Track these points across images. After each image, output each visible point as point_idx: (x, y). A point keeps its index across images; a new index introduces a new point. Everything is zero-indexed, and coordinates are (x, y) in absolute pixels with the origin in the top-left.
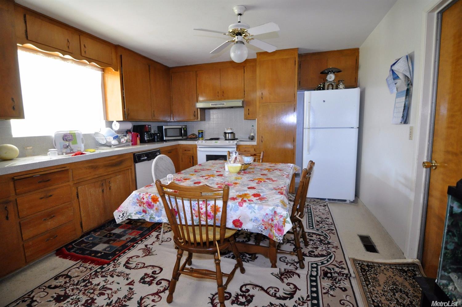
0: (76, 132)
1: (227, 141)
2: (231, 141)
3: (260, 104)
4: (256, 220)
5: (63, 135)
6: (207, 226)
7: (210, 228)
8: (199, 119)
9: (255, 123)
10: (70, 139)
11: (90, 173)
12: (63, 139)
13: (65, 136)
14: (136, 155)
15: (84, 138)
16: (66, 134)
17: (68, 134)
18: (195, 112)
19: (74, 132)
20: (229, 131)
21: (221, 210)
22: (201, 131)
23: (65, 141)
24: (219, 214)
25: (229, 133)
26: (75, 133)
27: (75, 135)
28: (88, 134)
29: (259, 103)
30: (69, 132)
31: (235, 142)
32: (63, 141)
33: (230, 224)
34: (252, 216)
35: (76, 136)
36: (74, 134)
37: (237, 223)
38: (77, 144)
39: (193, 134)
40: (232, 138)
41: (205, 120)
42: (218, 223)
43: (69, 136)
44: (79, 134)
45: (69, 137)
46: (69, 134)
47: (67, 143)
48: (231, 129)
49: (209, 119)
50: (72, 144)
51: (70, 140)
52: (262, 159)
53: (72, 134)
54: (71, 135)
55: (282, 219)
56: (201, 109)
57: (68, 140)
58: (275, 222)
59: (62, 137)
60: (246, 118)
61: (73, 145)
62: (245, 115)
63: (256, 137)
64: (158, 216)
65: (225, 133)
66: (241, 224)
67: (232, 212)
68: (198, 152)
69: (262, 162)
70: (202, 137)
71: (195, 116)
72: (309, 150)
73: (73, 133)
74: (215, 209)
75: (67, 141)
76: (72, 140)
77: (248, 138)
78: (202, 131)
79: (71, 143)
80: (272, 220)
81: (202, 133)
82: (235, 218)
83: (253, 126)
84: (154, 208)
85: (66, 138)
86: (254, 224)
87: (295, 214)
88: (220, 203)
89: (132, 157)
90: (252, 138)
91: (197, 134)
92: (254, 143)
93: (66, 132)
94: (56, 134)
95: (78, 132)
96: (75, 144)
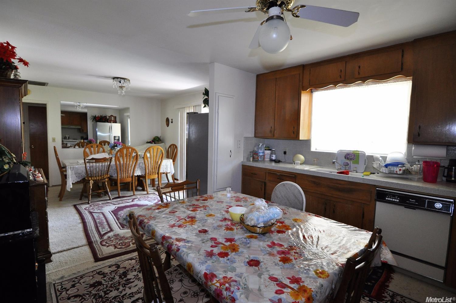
0: (360, 152)
5: (346, 153)
10: (352, 159)
12: (345, 158)
13: (347, 155)
15: (367, 159)
17: (351, 153)
23: (346, 159)
26: (359, 153)
27: (359, 156)
30: (352, 152)
32: (345, 159)
36: (358, 154)
38: (358, 164)
43: (352, 155)
44: (364, 154)
45: (351, 157)
46: (352, 153)
47: (348, 161)
50: (353, 163)
51: (351, 159)
54: (354, 155)
59: (345, 155)
73: (357, 153)
75: (348, 159)
76: (353, 159)
79: (351, 162)
85: (348, 156)
89: (374, 191)
93: (349, 152)
94: (340, 152)
95: (362, 153)
96: (356, 164)
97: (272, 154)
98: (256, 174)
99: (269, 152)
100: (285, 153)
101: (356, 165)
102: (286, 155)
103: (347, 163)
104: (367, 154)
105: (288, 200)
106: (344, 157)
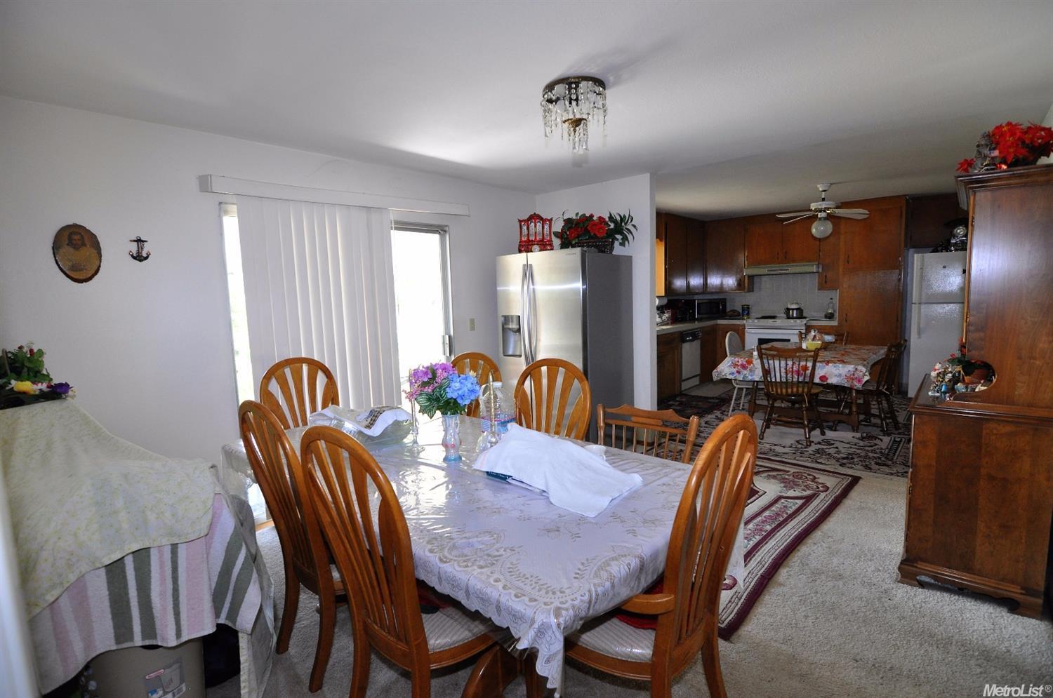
1: (792, 321)
2: (798, 321)
4: (840, 375)
6: (798, 382)
7: (800, 385)
8: (746, 290)
9: (836, 295)
14: (684, 334)
18: (740, 280)
20: (794, 306)
21: (810, 369)
22: (746, 307)
24: (808, 372)
25: (793, 309)
29: (844, 269)
31: (804, 321)
33: (817, 380)
34: (837, 372)
37: (823, 378)
39: (734, 311)
40: (799, 316)
41: (753, 291)
42: (807, 380)
48: (795, 303)
49: (760, 289)
52: (846, 340)
55: (861, 373)
56: (749, 277)
58: (856, 376)
60: (821, 288)
62: (820, 284)
63: (837, 315)
64: (751, 376)
65: (788, 309)
66: (827, 379)
67: (819, 370)
68: (746, 334)
69: (846, 344)
70: (748, 314)
71: (740, 286)
72: (919, 333)
74: (805, 368)
77: (824, 316)
78: (748, 306)
80: (854, 375)
81: (748, 308)
82: (822, 374)
83: (831, 299)
84: (748, 370)
86: (838, 378)
87: (880, 388)
88: (810, 364)
89: (680, 336)
90: (830, 317)
91: (741, 311)
92: (834, 323)
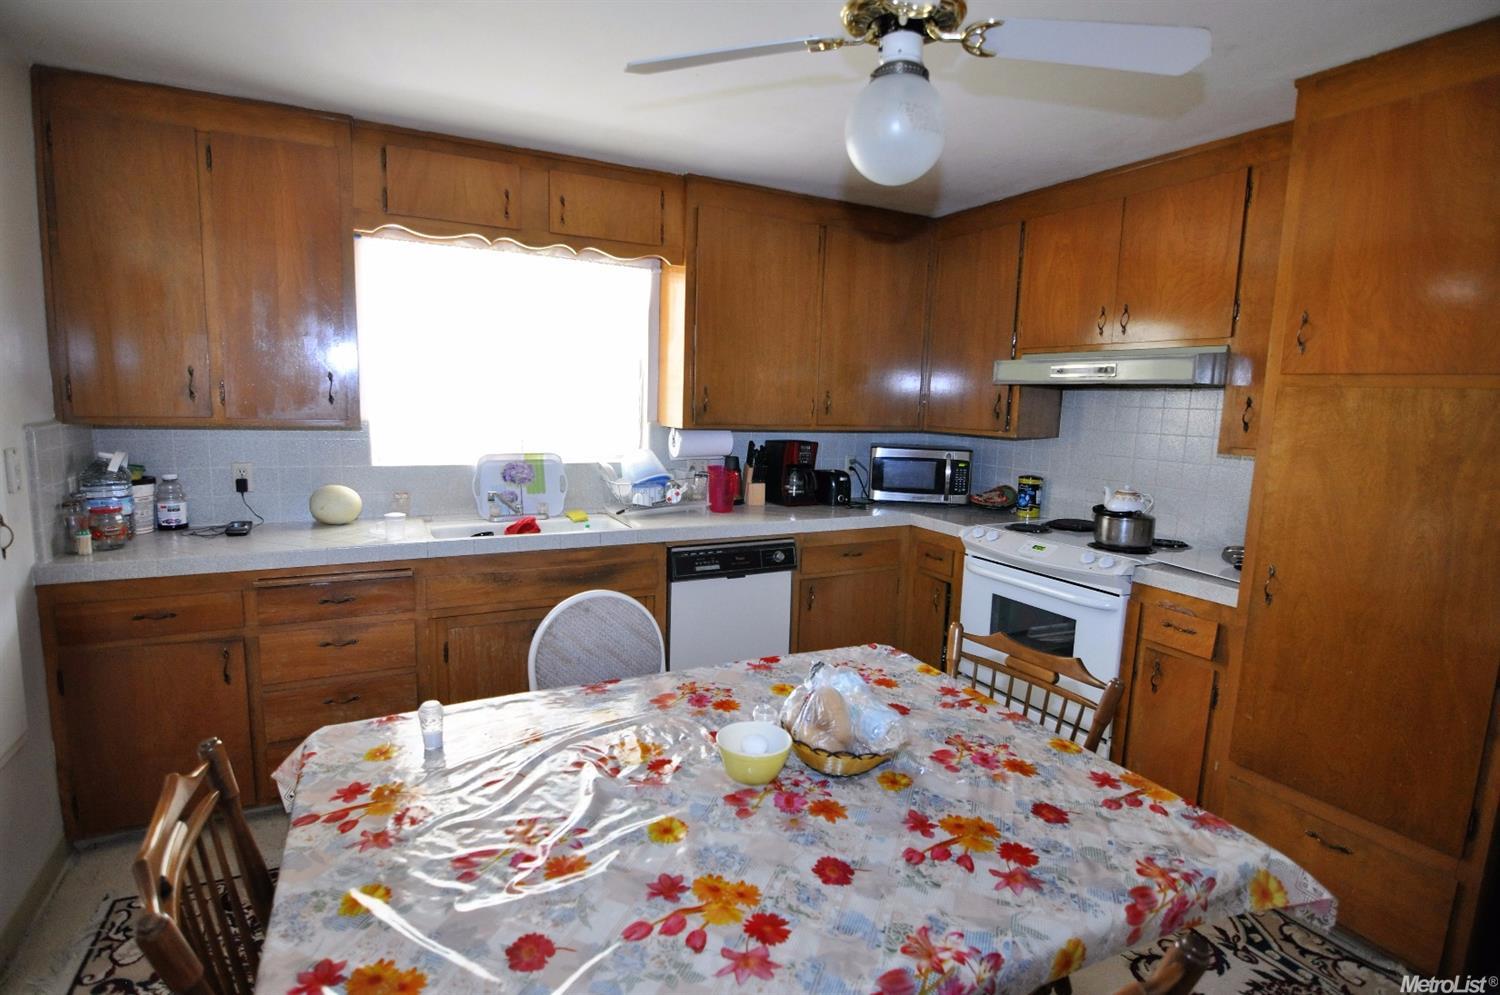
0: (544, 458)
2: (1108, 557)
3: (1289, 379)
5: (504, 464)
8: (1013, 432)
10: (525, 479)
11: (487, 594)
12: (504, 477)
13: (509, 469)
14: (675, 553)
15: (566, 477)
16: (516, 461)
17: (520, 461)
18: (1000, 397)
19: (539, 458)
20: (1126, 505)
22: (1031, 482)
23: (509, 482)
26: (542, 461)
27: (542, 466)
28: (586, 465)
29: (1283, 373)
30: (522, 458)
32: (502, 482)
35: (545, 468)
36: (539, 463)
38: (544, 492)
40: (1139, 541)
41: (1055, 434)
43: (523, 467)
44: (556, 464)
45: (523, 472)
46: (525, 462)
47: (514, 488)
48: (1134, 494)
50: (529, 492)
51: (523, 481)
53: (533, 464)
54: (530, 467)
56: (1030, 387)
57: (517, 479)
59: (502, 471)
60: (1230, 449)
61: (531, 495)
62: (1226, 432)
65: (1100, 512)
71: (998, 417)
73: (537, 460)
75: (513, 481)
76: (530, 480)
78: (1037, 482)
79: (524, 489)
81: (1035, 488)
85: (513, 472)
89: (662, 558)
91: (1016, 491)
93: (515, 458)
94: (485, 460)
95: (552, 458)
96: (539, 493)
97: (159, 497)
98: (173, 615)
99: (146, 491)
100: (242, 485)
101: (540, 496)
102: (245, 494)
103: (512, 493)
104: (564, 462)
105: (613, 653)
106: (500, 478)
